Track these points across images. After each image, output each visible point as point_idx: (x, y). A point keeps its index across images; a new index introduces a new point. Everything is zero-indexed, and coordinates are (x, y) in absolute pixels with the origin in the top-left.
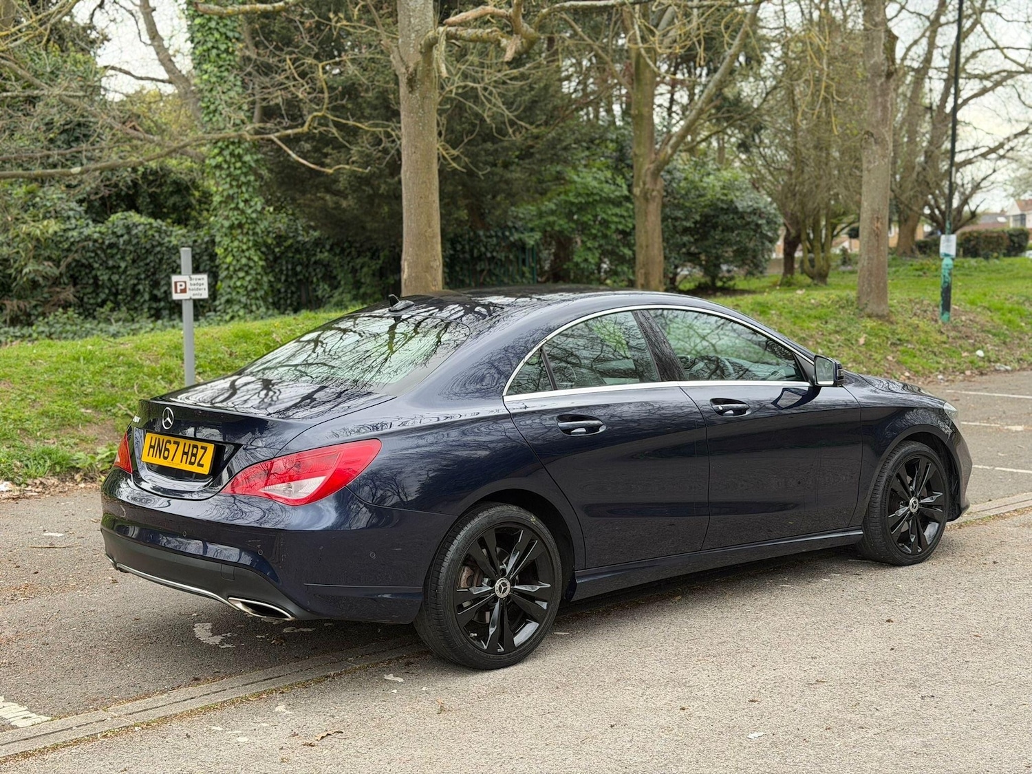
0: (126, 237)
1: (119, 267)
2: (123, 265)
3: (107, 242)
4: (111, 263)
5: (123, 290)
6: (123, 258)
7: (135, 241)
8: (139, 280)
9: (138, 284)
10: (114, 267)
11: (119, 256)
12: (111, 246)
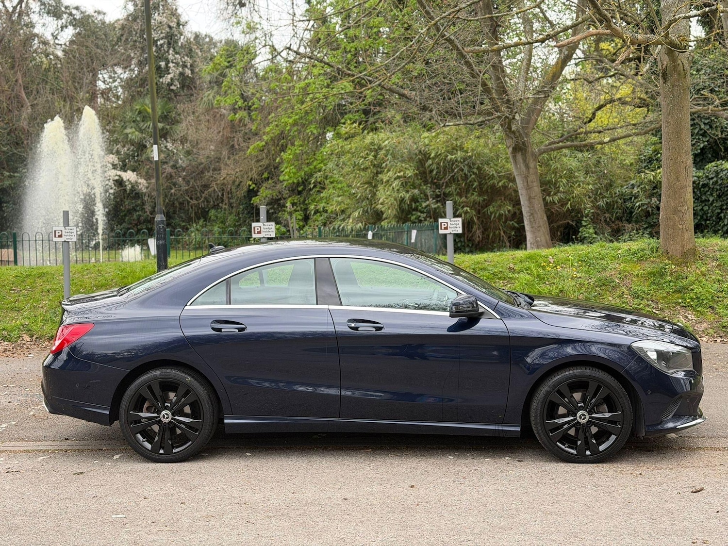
0: (715, 179)
1: (709, 200)
2: (711, 199)
3: (701, 183)
4: (704, 198)
5: (711, 217)
6: (711, 194)
7: (720, 182)
8: (722, 210)
9: (721, 212)
10: (706, 200)
11: (709, 193)
12: (704, 186)
